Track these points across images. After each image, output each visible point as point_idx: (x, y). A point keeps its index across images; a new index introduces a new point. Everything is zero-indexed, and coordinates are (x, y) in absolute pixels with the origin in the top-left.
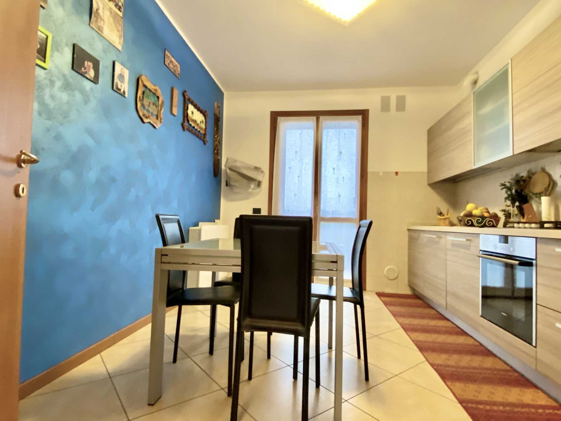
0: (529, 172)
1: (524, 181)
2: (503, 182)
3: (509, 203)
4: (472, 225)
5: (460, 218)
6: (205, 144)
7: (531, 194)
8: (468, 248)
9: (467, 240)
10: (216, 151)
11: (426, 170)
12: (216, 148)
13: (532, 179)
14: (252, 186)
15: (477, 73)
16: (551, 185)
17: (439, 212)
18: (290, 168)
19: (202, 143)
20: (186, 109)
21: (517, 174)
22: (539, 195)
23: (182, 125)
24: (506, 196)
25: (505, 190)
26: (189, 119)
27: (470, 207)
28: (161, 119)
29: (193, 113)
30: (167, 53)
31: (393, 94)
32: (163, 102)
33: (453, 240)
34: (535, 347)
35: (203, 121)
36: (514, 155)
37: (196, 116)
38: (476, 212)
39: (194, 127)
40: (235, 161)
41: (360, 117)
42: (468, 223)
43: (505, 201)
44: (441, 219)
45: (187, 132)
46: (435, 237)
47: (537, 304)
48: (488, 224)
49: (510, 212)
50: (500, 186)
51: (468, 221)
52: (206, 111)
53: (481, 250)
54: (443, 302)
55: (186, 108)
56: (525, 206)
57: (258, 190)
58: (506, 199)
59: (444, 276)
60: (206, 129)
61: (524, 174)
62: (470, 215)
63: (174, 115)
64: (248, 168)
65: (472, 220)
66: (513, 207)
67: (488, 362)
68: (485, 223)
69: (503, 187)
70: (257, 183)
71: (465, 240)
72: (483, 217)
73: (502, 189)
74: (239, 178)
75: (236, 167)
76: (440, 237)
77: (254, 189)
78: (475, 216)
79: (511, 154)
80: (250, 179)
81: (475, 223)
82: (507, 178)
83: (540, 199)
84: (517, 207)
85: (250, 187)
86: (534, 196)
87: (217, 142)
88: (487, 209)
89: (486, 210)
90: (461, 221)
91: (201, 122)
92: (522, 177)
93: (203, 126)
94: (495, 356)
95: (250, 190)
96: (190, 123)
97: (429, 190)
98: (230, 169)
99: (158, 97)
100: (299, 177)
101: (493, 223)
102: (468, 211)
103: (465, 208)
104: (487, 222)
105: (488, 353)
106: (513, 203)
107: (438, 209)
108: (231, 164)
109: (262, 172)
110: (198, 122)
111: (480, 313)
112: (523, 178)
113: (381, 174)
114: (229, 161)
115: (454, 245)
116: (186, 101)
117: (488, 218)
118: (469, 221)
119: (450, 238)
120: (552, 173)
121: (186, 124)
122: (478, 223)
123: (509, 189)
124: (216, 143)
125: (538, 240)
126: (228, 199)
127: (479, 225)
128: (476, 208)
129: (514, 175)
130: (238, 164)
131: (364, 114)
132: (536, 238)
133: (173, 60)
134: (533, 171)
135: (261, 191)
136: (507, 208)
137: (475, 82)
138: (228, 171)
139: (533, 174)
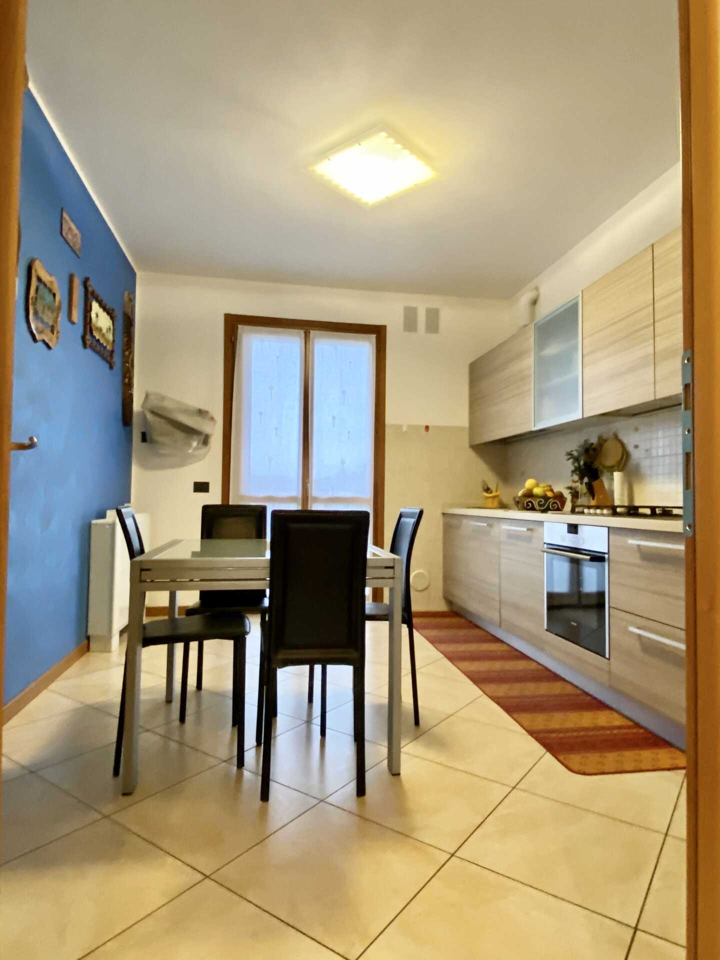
0: (600, 438)
1: (595, 450)
2: (569, 450)
3: (576, 478)
4: (533, 509)
5: (517, 499)
6: (111, 367)
7: (601, 468)
8: (529, 540)
9: (528, 530)
10: (127, 380)
11: (466, 424)
12: (128, 375)
13: (604, 446)
14: (195, 444)
15: (537, 289)
16: (625, 457)
17: (486, 488)
18: (261, 414)
19: (107, 366)
20: (87, 310)
21: (586, 441)
22: (611, 469)
23: (83, 338)
24: (573, 468)
25: (571, 460)
26: (93, 328)
27: (529, 483)
28: (58, 332)
29: (97, 316)
30: (65, 215)
31: (422, 304)
32: (60, 303)
33: (509, 530)
34: (609, 659)
35: (110, 329)
36: (583, 419)
37: (102, 320)
38: (537, 491)
39: (98, 340)
40: (163, 398)
41: (373, 337)
42: (528, 505)
43: (572, 476)
44: (488, 498)
45: (89, 351)
46: (485, 525)
47: (609, 607)
48: (552, 507)
49: (577, 490)
50: (566, 455)
51: (527, 503)
52: (113, 310)
53: (545, 543)
54: (496, 617)
55: (89, 307)
56: (595, 484)
57: (203, 450)
58: (573, 472)
59: (496, 580)
60: (114, 341)
61: (594, 440)
62: (529, 494)
63: (73, 323)
64: (187, 411)
65: (533, 501)
66: (581, 483)
67: (556, 688)
68: (549, 506)
69: (569, 457)
70: (203, 437)
71: (525, 529)
72: (546, 498)
73: (568, 459)
74: (169, 428)
75: (164, 409)
76: (490, 526)
77: (196, 449)
78: (537, 496)
79: (580, 417)
80: (190, 432)
81: (537, 506)
82: (574, 444)
83: (612, 475)
84: (586, 483)
85: (190, 445)
86: (605, 471)
87: (128, 363)
88: (550, 486)
89: (548, 488)
90: (518, 502)
91: (107, 332)
92: (592, 444)
93: (110, 337)
94: (564, 680)
95: (190, 451)
96: (95, 333)
97: (472, 454)
98: (153, 412)
99: (54, 295)
100: (276, 429)
101: (558, 505)
102: (528, 490)
103: (523, 486)
104: (551, 504)
105: (556, 677)
106: (581, 479)
107: (484, 483)
108: (154, 402)
109: (212, 419)
110: (104, 331)
111: (545, 627)
112: (594, 446)
113: (405, 429)
114: (152, 398)
115: (512, 536)
116: (89, 296)
117: (552, 499)
118: (529, 504)
119: (505, 527)
120: (625, 440)
121: (88, 337)
122: (540, 505)
123: (576, 459)
124: (127, 365)
125: (611, 530)
126: (145, 466)
127: (542, 508)
128: (537, 485)
129: (582, 441)
130: (167, 404)
131: (378, 332)
132: (609, 528)
133: (73, 226)
134: (605, 436)
135: (208, 452)
136: (574, 485)
137: (534, 302)
138: (149, 416)
139: (606, 441)
